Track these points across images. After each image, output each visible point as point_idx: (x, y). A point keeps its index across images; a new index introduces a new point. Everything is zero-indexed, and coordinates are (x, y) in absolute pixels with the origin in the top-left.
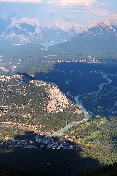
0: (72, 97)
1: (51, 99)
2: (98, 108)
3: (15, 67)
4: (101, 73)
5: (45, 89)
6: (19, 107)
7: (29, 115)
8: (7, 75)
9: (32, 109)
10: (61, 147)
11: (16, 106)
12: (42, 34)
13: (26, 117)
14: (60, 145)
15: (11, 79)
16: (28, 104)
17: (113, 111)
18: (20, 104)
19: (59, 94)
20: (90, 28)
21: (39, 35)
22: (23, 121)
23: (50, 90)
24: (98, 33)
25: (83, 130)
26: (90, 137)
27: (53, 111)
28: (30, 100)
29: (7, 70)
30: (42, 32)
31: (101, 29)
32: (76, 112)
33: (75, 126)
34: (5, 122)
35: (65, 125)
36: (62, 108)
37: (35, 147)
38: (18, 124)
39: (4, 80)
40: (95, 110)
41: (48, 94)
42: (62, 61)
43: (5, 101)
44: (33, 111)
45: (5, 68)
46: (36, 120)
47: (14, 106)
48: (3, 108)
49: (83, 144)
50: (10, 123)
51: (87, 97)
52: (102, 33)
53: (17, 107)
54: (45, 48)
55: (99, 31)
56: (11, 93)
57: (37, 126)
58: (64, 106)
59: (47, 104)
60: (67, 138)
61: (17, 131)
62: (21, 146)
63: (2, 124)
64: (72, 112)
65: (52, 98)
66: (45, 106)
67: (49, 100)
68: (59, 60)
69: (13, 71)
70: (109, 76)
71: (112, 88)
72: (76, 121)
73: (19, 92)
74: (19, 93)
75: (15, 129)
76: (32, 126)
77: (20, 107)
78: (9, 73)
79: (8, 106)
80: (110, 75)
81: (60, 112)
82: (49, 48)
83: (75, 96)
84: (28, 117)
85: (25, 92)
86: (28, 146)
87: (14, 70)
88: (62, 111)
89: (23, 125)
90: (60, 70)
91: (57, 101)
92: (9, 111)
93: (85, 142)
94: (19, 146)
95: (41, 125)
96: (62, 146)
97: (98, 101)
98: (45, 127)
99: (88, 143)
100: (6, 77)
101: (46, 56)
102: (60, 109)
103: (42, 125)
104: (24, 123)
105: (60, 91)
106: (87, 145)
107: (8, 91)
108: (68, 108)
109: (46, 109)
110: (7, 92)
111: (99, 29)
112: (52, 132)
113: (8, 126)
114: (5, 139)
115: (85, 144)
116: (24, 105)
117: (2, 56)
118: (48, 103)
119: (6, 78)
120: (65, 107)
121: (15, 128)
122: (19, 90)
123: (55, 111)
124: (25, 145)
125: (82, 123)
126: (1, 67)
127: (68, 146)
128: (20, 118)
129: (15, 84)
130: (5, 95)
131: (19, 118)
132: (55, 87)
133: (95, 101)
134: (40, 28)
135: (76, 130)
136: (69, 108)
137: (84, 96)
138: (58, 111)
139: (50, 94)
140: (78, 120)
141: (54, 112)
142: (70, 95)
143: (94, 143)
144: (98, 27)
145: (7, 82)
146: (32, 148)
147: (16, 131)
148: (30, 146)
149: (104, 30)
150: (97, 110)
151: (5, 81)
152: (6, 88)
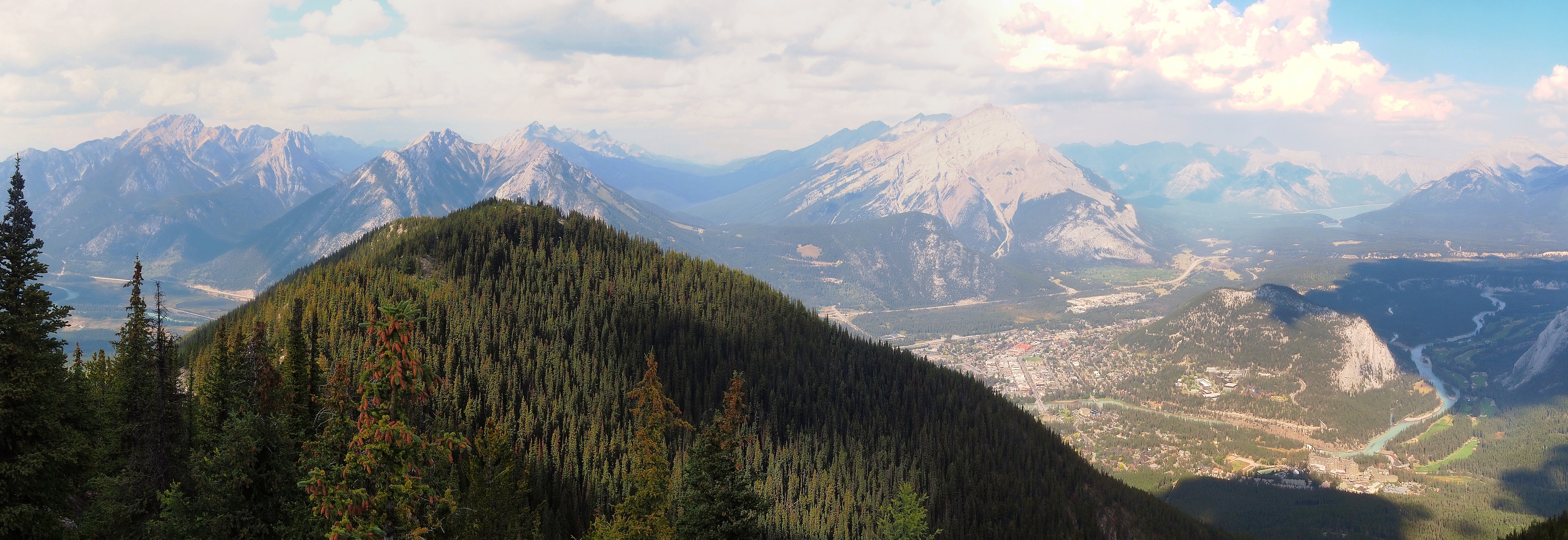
0: (1406, 350)
1: (1350, 355)
2: (1473, 376)
3: (1258, 270)
4: (1479, 285)
5: (1334, 329)
6: (1267, 375)
7: (1292, 395)
8: (1239, 290)
9: (1301, 381)
10: (1376, 488)
11: (1260, 371)
12: (1327, 189)
13: (1285, 402)
14: (1375, 482)
15: (1249, 300)
16: (1291, 367)
17: (1512, 382)
18: (1269, 365)
19: (1372, 342)
20: (1448, 175)
21: (1321, 190)
22: (1275, 411)
23: (1348, 332)
24: (1469, 186)
25: (1434, 438)
26: (1453, 459)
27: (1356, 388)
28: (1296, 357)
29: (1238, 276)
30: (1329, 184)
31: (1474, 177)
32: (1415, 388)
33: (1413, 427)
34: (1229, 413)
35: (1386, 426)
36: (1380, 378)
37: (1307, 484)
38: (1264, 420)
39: (1231, 303)
40: (1466, 382)
41: (1342, 341)
42: (1377, 255)
43: (1232, 357)
44: (1303, 386)
45: (1233, 273)
46: (1311, 409)
47: (1253, 372)
48: (1225, 375)
49: (1435, 477)
50: (1243, 415)
51: (1444, 349)
52: (1479, 187)
53: (1262, 375)
54: (1336, 222)
55: (1469, 180)
56: (1248, 336)
57: (1312, 428)
58: (1384, 372)
59: (1339, 368)
60: (1393, 461)
61: (1262, 440)
62: (1270, 481)
63: (1222, 418)
64: (1406, 389)
65: (1354, 351)
66: (1334, 372)
67: (1344, 357)
68: (1370, 254)
69: (1255, 279)
70: (1497, 292)
71: (1508, 322)
72: (1415, 415)
73: (1267, 333)
74: (1268, 337)
75: (1255, 433)
76: (1300, 427)
77: (1269, 374)
78: (1243, 284)
79: (1238, 370)
80: (1502, 289)
81: (1374, 390)
82: (1344, 222)
83: (1413, 345)
84: (1290, 401)
85: (1282, 335)
86: (1287, 481)
87: (1255, 277)
88: (1379, 387)
89: (1276, 424)
90: (1372, 280)
91: (1367, 361)
92: (1244, 382)
93: (1442, 471)
94: (1265, 480)
95: (1323, 426)
96: (1380, 485)
97: (1472, 359)
98: (1335, 431)
99: (1448, 474)
100: (1236, 294)
101: (1337, 244)
102: (1373, 382)
103: (1326, 423)
104: (1279, 418)
105: (1374, 334)
106: (1447, 479)
107: (1239, 331)
108: (1394, 379)
109: (1336, 382)
110: (1237, 333)
111: (1469, 177)
112: (1352, 444)
113: (1236, 424)
114: (1230, 460)
115: (1441, 479)
116: (1281, 369)
117: (1228, 242)
118: (1341, 365)
119: (1236, 298)
120: (1386, 377)
121: (1255, 430)
122: (1268, 330)
123: (1361, 386)
124: (1282, 478)
125: (1433, 420)
126: (1225, 268)
127: (1396, 484)
128: (1269, 403)
129: (1258, 313)
130: (1231, 340)
131: (1266, 402)
132: (1360, 322)
133: (1465, 358)
134: (1324, 173)
135: (1416, 440)
136: (1398, 379)
137: (1436, 345)
138: (1368, 387)
139: (1348, 342)
140: (1423, 412)
141: (1358, 391)
142: (1399, 344)
143: (1465, 474)
144: (1467, 172)
145: (1237, 307)
146: (1300, 487)
147: (1258, 439)
148: (1295, 481)
149: (1482, 179)
150: (1470, 383)
151: (1234, 305)
152: (1234, 322)
